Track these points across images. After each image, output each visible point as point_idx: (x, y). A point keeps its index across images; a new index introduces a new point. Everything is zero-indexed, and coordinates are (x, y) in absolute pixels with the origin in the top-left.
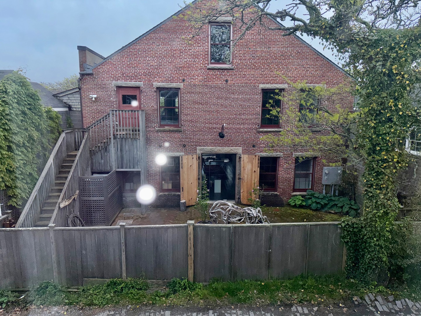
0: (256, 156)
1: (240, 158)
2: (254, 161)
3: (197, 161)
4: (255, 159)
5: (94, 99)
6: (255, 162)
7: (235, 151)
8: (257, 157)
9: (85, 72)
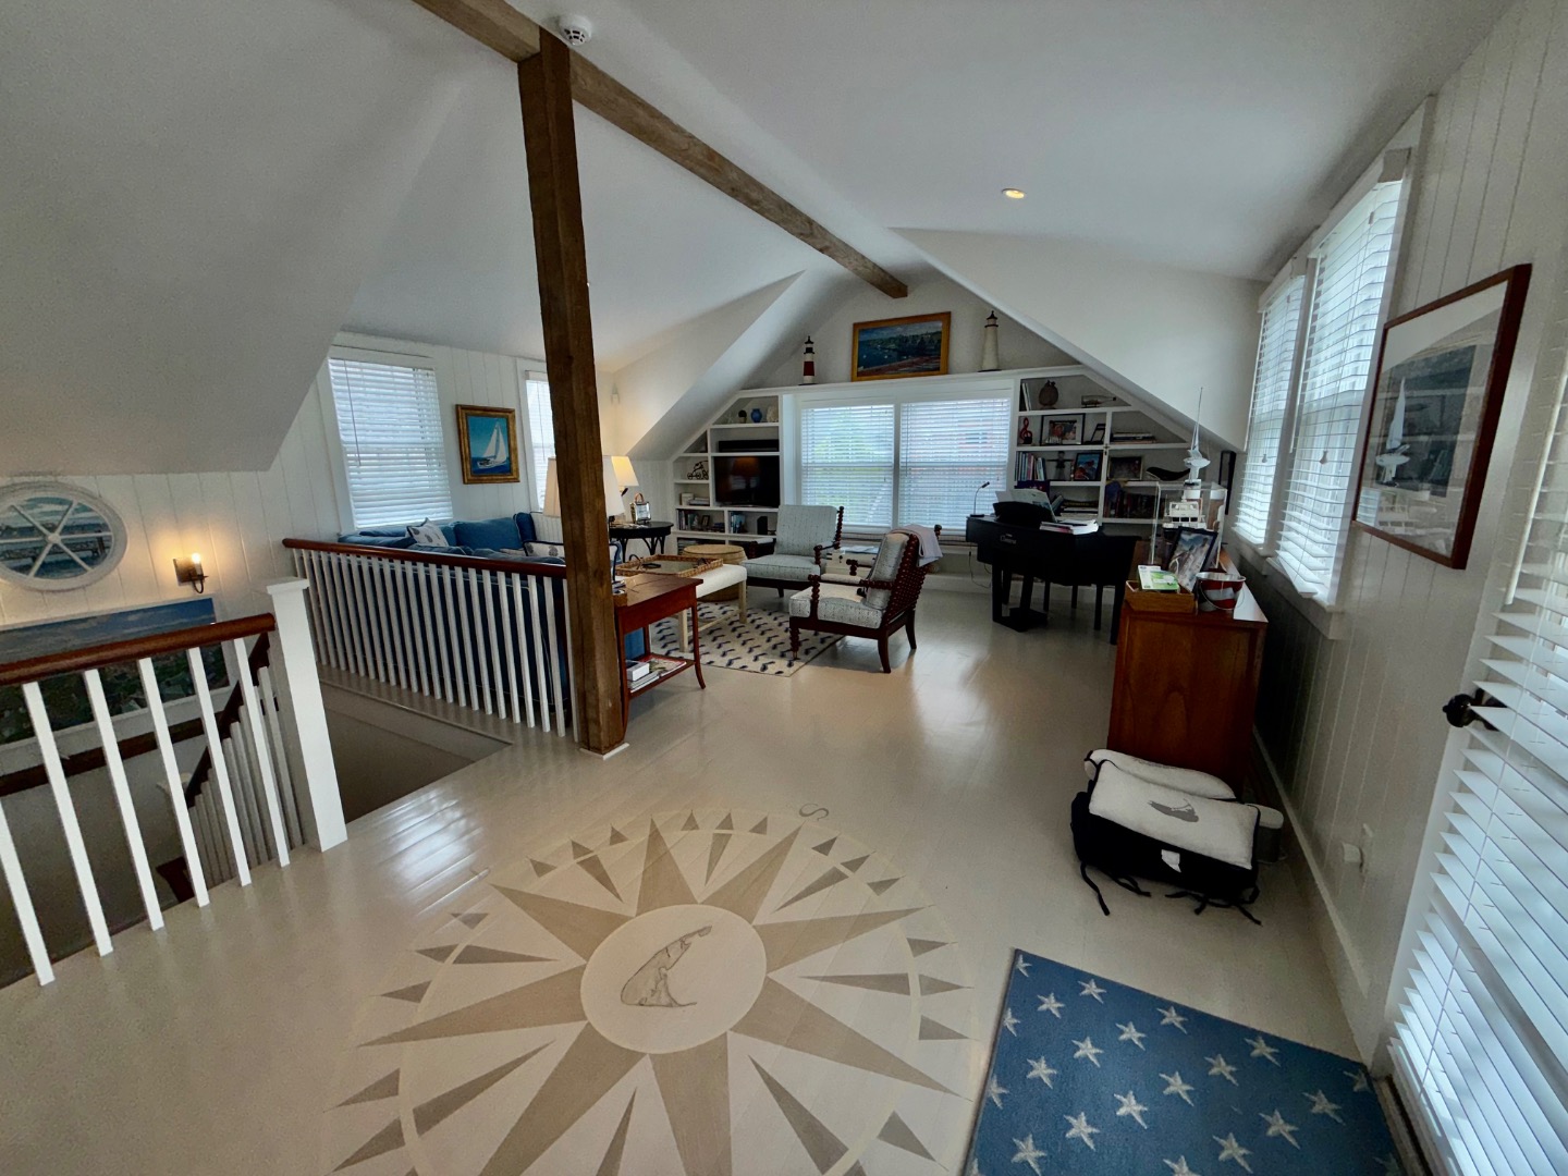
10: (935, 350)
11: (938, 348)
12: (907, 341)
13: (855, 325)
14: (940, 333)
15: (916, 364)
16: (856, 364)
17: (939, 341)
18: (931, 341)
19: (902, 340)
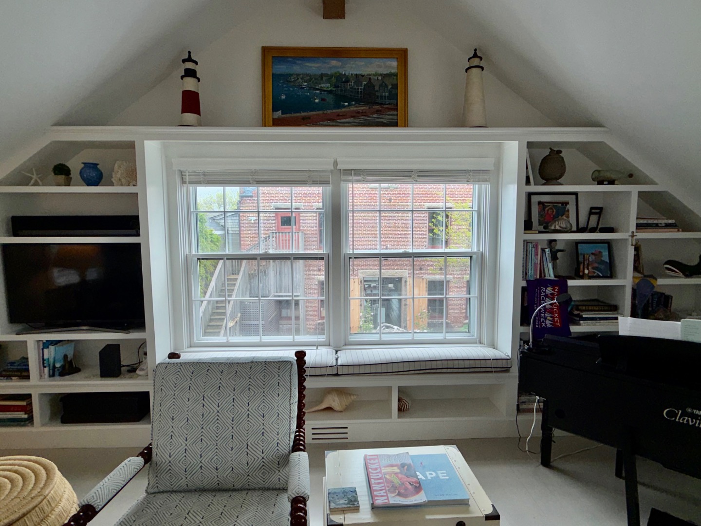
0: (423, 279)
1: (406, 282)
2: (421, 286)
3: (359, 286)
4: (423, 283)
5: (253, 221)
6: (423, 286)
7: (401, 274)
8: (425, 280)
9: (244, 194)
10: (389, 98)
11: (394, 96)
12: (347, 81)
13: (265, 50)
14: (396, 75)
15: (364, 114)
16: (270, 106)
17: (395, 86)
18: (383, 85)
19: (341, 80)
